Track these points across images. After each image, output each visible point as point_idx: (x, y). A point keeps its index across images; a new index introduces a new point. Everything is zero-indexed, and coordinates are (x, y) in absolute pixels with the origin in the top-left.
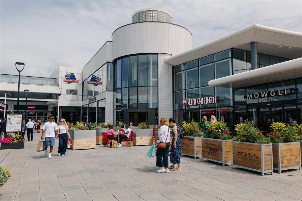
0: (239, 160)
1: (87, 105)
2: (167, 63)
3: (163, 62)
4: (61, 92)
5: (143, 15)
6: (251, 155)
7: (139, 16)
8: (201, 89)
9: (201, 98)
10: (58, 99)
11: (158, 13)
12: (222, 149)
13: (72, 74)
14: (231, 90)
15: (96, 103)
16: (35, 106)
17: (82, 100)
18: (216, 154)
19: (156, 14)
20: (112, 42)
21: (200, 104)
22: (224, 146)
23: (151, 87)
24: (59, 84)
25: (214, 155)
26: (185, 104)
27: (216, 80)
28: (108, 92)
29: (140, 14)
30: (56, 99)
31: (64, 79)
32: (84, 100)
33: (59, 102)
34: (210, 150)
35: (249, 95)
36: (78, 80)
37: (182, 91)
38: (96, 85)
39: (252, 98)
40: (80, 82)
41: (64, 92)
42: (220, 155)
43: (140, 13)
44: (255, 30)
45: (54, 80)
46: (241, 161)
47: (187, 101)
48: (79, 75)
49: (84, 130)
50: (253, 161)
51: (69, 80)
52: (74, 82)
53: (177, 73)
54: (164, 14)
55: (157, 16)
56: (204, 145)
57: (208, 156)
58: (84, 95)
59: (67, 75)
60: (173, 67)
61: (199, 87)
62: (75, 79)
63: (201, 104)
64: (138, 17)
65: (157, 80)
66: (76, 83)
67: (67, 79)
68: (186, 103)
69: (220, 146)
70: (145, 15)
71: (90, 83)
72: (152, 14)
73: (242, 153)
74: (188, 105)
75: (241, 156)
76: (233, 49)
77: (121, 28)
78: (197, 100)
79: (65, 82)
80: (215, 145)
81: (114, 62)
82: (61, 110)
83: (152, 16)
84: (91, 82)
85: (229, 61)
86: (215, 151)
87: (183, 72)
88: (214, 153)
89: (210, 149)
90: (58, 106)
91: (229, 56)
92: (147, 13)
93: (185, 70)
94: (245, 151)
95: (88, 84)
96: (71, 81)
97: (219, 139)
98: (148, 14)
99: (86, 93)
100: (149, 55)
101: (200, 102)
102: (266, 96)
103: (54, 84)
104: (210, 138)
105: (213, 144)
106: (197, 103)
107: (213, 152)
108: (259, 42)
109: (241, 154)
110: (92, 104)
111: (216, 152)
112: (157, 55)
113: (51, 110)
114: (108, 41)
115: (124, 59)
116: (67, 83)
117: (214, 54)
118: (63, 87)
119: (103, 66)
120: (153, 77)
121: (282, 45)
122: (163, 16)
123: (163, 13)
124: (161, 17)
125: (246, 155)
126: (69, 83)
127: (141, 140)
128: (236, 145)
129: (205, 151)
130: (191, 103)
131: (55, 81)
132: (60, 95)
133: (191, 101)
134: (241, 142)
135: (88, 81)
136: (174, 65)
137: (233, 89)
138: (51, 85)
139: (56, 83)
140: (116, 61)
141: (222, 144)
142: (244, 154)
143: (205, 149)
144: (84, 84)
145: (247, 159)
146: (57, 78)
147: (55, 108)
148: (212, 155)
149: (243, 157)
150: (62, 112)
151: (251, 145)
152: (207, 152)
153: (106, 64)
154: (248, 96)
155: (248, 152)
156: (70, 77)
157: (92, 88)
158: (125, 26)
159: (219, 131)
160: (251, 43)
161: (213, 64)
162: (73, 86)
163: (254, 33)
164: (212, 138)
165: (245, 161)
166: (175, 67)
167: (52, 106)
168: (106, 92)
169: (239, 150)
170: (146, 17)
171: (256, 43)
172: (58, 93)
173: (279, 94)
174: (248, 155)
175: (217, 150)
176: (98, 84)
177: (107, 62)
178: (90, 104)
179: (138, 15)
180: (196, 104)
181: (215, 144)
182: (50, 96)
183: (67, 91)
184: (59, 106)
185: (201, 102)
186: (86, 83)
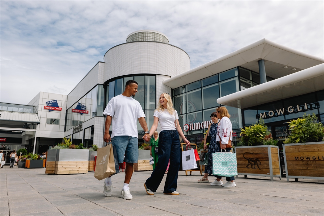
0: (298, 168)
1: (70, 136)
2: (166, 85)
3: (162, 84)
4: (40, 121)
5: (139, 36)
6: (317, 159)
7: (135, 38)
8: (204, 112)
9: (206, 122)
10: (36, 129)
11: (155, 35)
12: (268, 158)
13: (54, 102)
14: (239, 110)
15: (81, 133)
16: (6, 139)
17: (65, 131)
18: (259, 165)
19: (153, 35)
20: (104, 63)
21: (204, 128)
22: (270, 153)
23: (148, 111)
24: (38, 111)
25: (256, 166)
26: (186, 129)
27: (221, 98)
28: (98, 117)
29: (136, 36)
30: (34, 129)
31: (45, 106)
32: (67, 130)
33: (36, 132)
34: (249, 162)
35: (263, 114)
36: (61, 108)
37: (182, 115)
38: (82, 114)
39: (265, 117)
40: (64, 111)
41: (43, 121)
42: (265, 165)
43: (135, 34)
44: (265, 45)
45: (32, 107)
46: (302, 169)
47: (189, 125)
48: (63, 103)
49: (72, 148)
50: (321, 166)
51: (50, 108)
52: (56, 110)
53: (176, 97)
54: (161, 37)
55: (154, 38)
56: (239, 157)
57: (247, 169)
58: (67, 125)
59: (49, 102)
60: (172, 90)
61: (202, 110)
62: (58, 107)
63: (206, 128)
64: (133, 38)
65: (155, 103)
66: (59, 112)
67: (48, 106)
68: (188, 128)
69: (264, 154)
70: (141, 36)
71: (74, 112)
72: (148, 36)
73: (302, 158)
74: (190, 130)
75: (301, 163)
76: (240, 68)
77: (115, 48)
78: (200, 124)
79: (46, 110)
80: (256, 154)
81: (106, 85)
82: (38, 142)
83: (148, 37)
84: (76, 111)
85: (235, 80)
86: (256, 162)
87: (184, 95)
88: (256, 165)
89: (249, 160)
90: (34, 138)
91: (235, 75)
92: (143, 34)
93: (186, 92)
94: (306, 155)
95: (73, 113)
96: (53, 108)
97: (262, 144)
98: (145, 36)
99: (69, 123)
100: (146, 76)
101: (204, 126)
102: (282, 113)
103: (32, 112)
104: (248, 146)
105: (252, 154)
106: (201, 128)
107: (253, 163)
108: (267, 60)
109: (300, 159)
110: (77, 133)
111: (258, 163)
112: (155, 76)
113: (25, 143)
114: (99, 62)
115: (118, 80)
116: (48, 111)
117: (218, 74)
118: (44, 115)
119: (92, 90)
120: (150, 101)
121: (288, 65)
122: (160, 38)
123: (160, 35)
124: (159, 39)
125: (308, 160)
126: (50, 111)
127: (145, 164)
128: (291, 149)
129: (242, 164)
130: (194, 128)
131: (34, 109)
132: (38, 123)
133: (193, 125)
134: (300, 144)
135: (73, 110)
136: (174, 87)
137: (241, 109)
138: (28, 112)
139: (34, 111)
140: (109, 84)
141: (268, 151)
142: (305, 159)
143: (242, 161)
144: (68, 113)
145: (311, 165)
146: (36, 105)
147: (31, 141)
148: (252, 168)
149: (303, 163)
150: (39, 146)
151: (315, 146)
152: (245, 164)
153: (96, 87)
154: (261, 115)
155: (311, 155)
156: (52, 104)
157: (77, 117)
158: (120, 46)
159: (261, 136)
160: (258, 60)
161: (217, 84)
162: (55, 115)
163: (263, 48)
164: (250, 145)
165: (308, 168)
166: (174, 90)
167: (27, 138)
168: (96, 117)
169: (297, 155)
170: (142, 38)
171: (264, 60)
172: (36, 121)
173: (299, 110)
174: (311, 159)
175: (260, 160)
176: (84, 113)
177: (98, 84)
178: (74, 135)
179: (133, 37)
180: (199, 129)
181: (257, 152)
182: (26, 125)
183: (47, 119)
184: (37, 138)
185: (206, 126)
186: (70, 111)
